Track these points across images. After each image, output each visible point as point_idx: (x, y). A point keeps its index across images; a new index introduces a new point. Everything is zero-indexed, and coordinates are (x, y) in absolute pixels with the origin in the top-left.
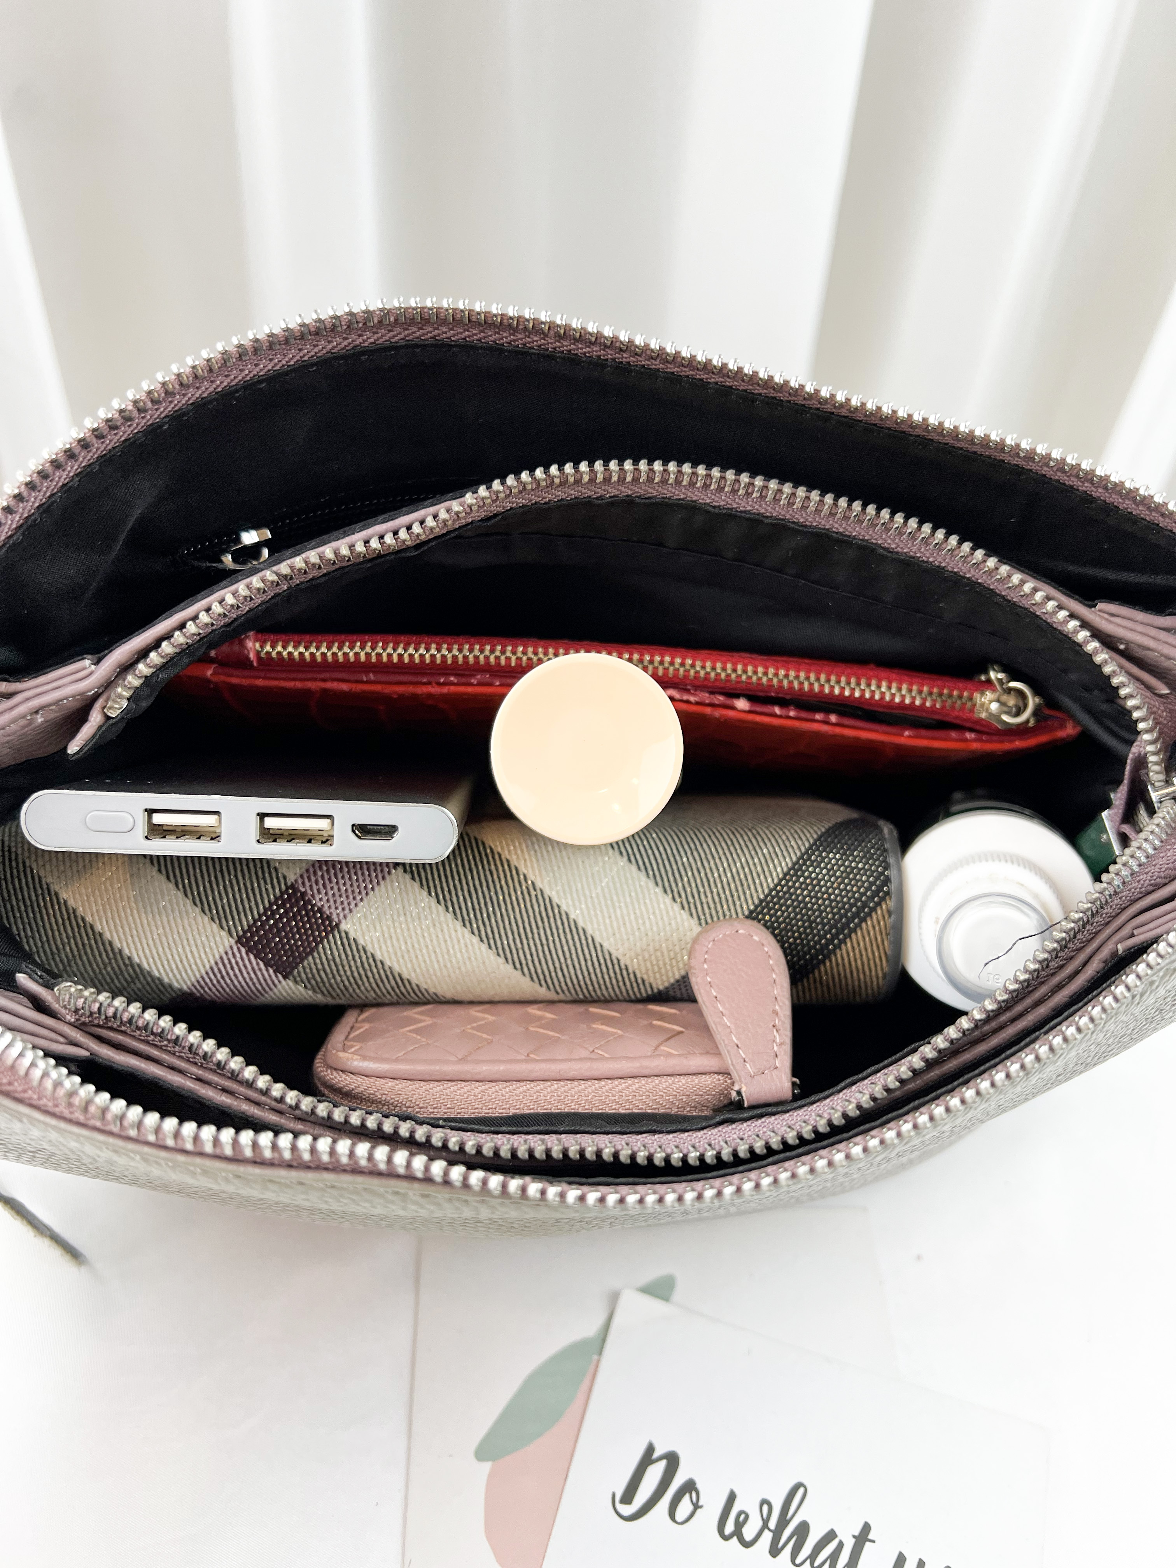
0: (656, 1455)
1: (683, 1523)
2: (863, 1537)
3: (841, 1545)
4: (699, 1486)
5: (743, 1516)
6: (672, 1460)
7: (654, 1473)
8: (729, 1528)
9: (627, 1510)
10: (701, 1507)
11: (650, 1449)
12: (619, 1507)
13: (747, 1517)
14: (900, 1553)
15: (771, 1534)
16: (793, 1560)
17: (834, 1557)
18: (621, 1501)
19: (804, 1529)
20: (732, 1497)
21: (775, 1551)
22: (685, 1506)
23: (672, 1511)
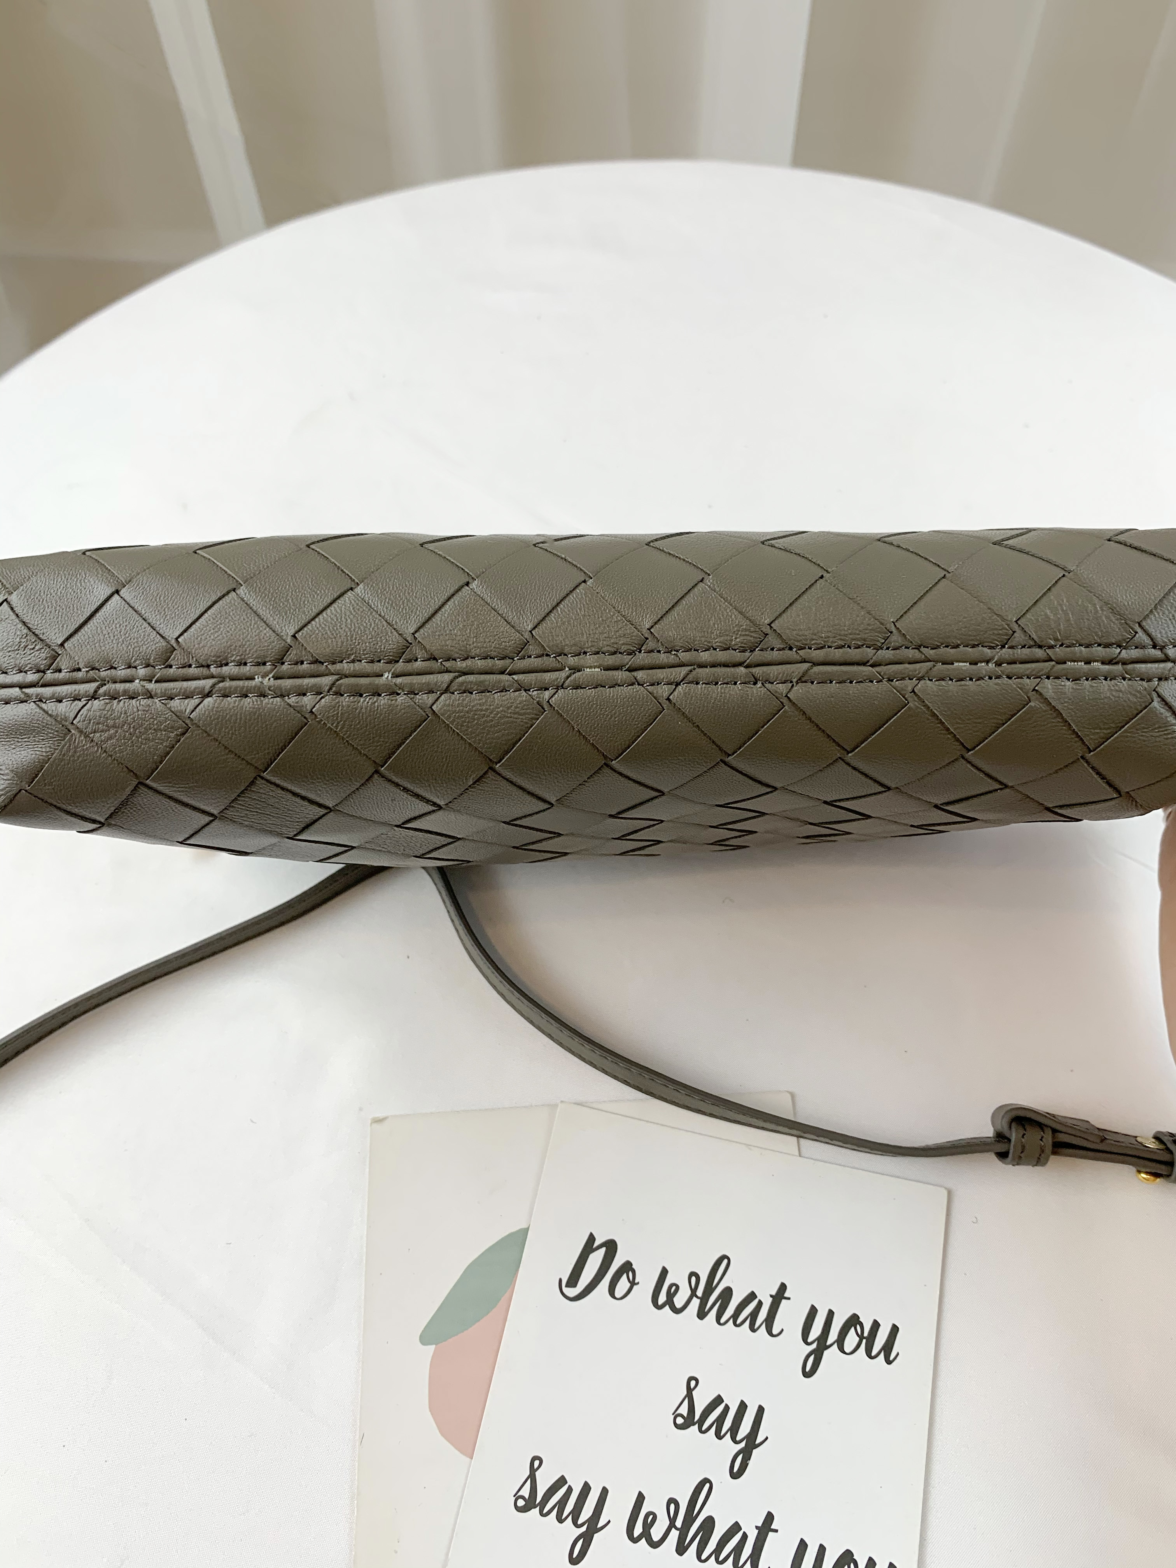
0: (597, 1243)
1: (622, 1298)
2: (780, 1295)
3: (760, 1303)
4: (635, 1265)
5: (674, 1288)
6: (611, 1247)
7: (596, 1259)
8: (662, 1298)
9: (572, 1292)
10: (638, 1283)
11: (591, 1238)
12: (565, 1290)
13: (677, 1287)
14: (813, 1307)
15: (698, 1301)
16: (718, 1320)
17: (754, 1315)
18: (567, 1286)
19: (728, 1293)
20: (664, 1272)
21: (702, 1314)
22: (623, 1284)
23: (611, 1291)
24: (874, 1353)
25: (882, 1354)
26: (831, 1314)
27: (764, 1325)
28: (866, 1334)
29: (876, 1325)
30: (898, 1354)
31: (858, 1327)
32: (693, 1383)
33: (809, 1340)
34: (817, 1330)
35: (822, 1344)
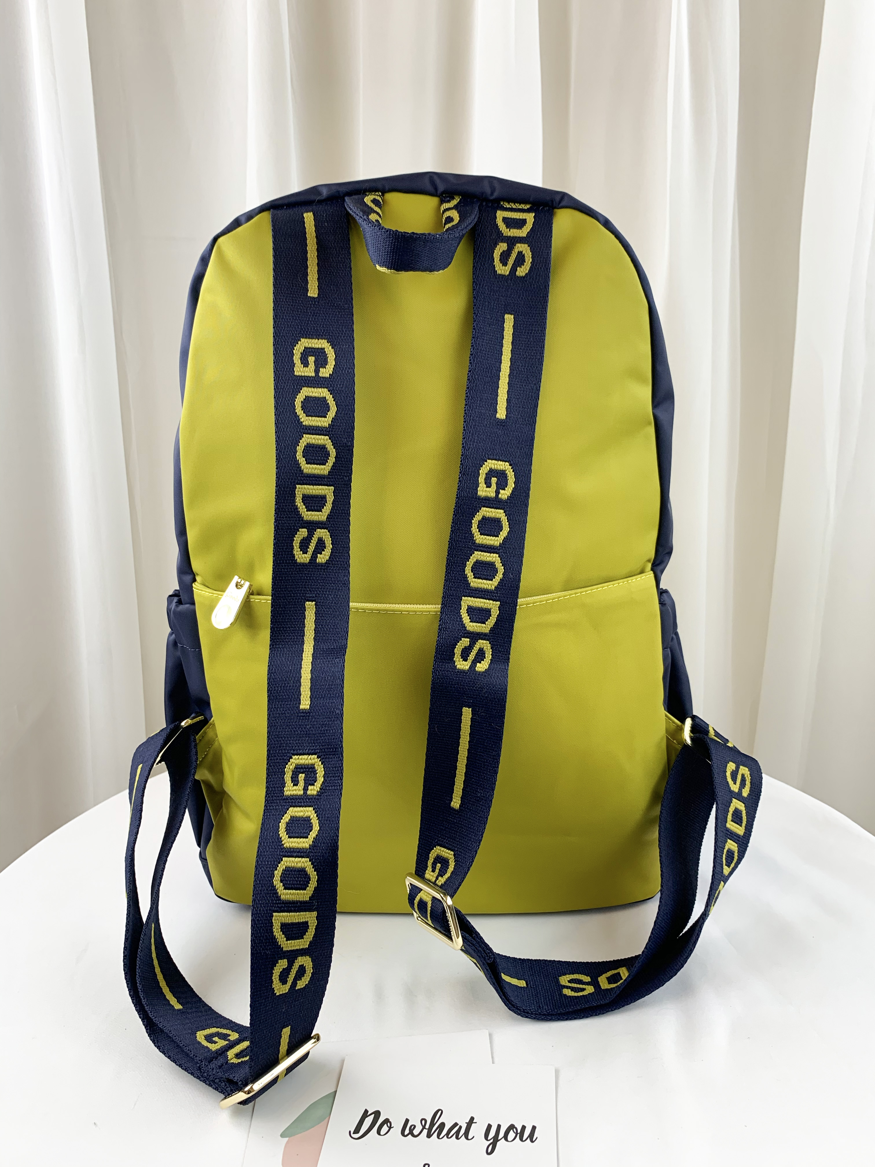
0: (369, 1113)
1: (384, 1135)
2: (471, 1122)
3: (461, 1127)
4: (391, 1119)
5: (413, 1127)
6: (377, 1114)
7: (368, 1121)
8: (407, 1131)
9: (356, 1136)
10: (393, 1127)
11: (366, 1111)
12: (353, 1135)
13: (415, 1127)
14: (489, 1124)
15: (427, 1130)
16: (438, 1137)
17: (458, 1132)
18: (354, 1133)
19: (443, 1125)
20: (407, 1121)
21: (429, 1136)
22: (385, 1128)
23: (379, 1133)
24: (524, 1139)
25: (529, 1138)
26: (499, 1126)
27: (464, 1136)
28: (519, 1132)
29: (524, 1128)
30: (537, 1138)
31: (515, 1130)
33: (489, 1139)
34: (492, 1134)
35: (496, 1139)
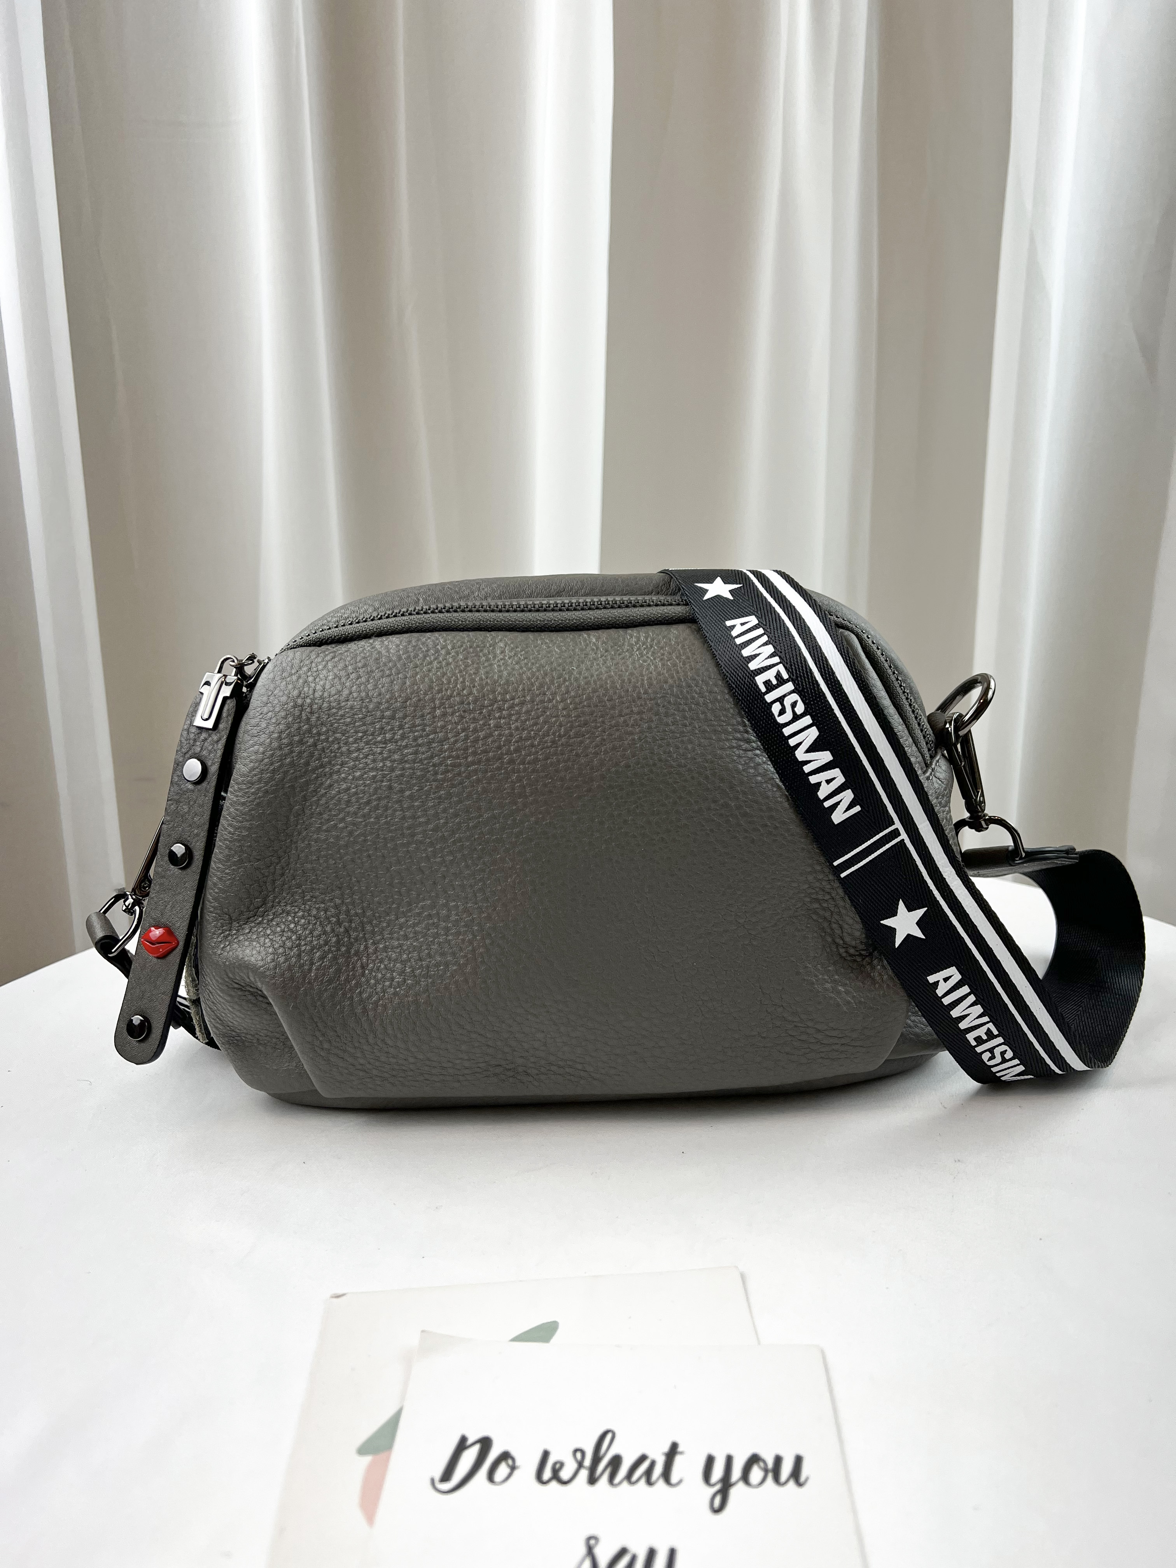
0: (469, 1442)
1: (502, 1482)
2: (672, 1452)
3: (653, 1464)
4: (514, 1453)
5: (558, 1466)
6: (485, 1443)
7: (469, 1457)
8: (547, 1474)
9: (446, 1486)
10: (519, 1467)
11: (463, 1439)
12: (439, 1486)
13: (562, 1465)
14: (709, 1455)
15: (587, 1471)
16: (611, 1483)
17: (649, 1473)
18: (440, 1481)
19: (616, 1462)
20: (546, 1455)
21: (592, 1480)
22: (503, 1470)
23: (491, 1477)
24: (782, 1481)
25: (791, 1480)
26: (729, 1460)
27: (661, 1478)
28: (770, 1467)
29: (778, 1460)
30: (807, 1479)
31: (762, 1464)
32: (592, 1542)
33: (713, 1482)
34: (718, 1473)
35: (726, 1484)
